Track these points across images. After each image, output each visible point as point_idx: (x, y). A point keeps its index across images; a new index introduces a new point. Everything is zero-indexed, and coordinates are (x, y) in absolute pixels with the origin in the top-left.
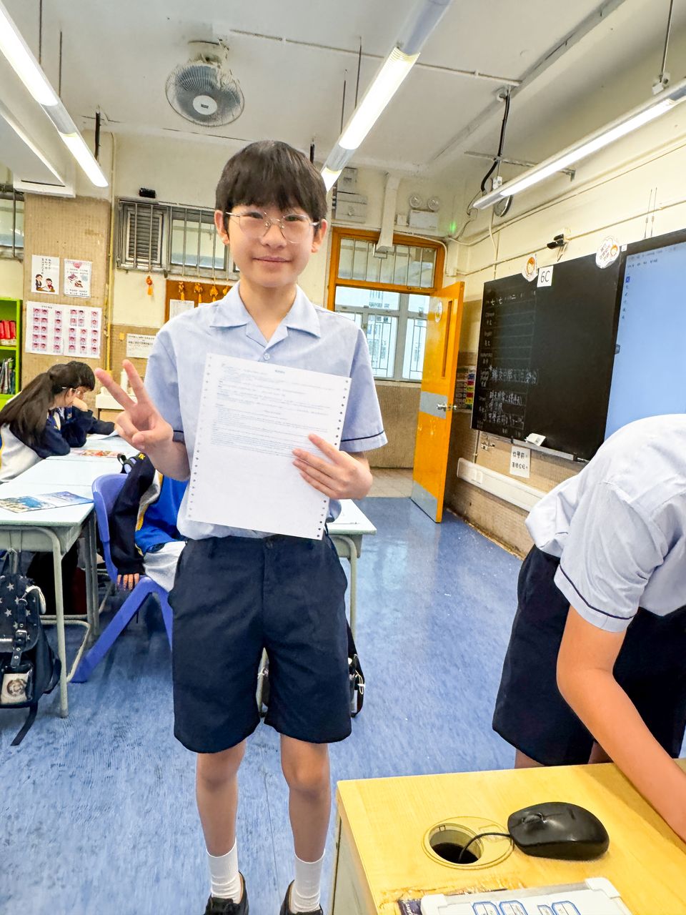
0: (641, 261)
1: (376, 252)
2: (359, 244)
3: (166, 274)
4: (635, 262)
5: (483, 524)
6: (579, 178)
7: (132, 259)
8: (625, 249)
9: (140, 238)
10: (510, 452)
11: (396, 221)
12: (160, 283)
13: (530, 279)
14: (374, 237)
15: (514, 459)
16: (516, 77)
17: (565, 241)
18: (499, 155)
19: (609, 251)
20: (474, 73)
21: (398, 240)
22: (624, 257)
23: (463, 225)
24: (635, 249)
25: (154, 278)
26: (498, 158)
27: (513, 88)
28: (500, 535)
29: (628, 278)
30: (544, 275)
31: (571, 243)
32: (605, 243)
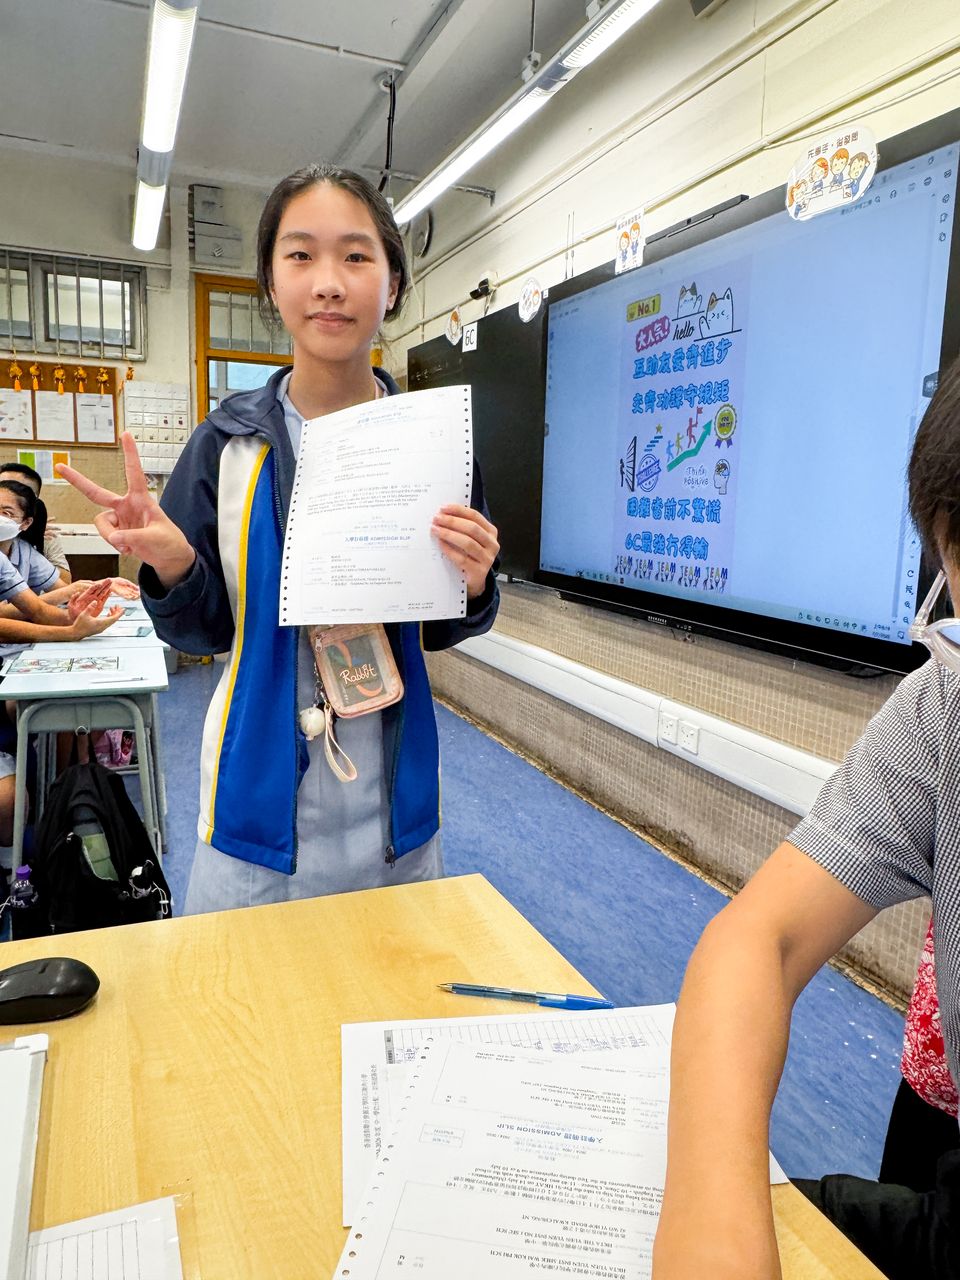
0: (565, 309)
2: (238, 299)
4: (558, 313)
6: (501, 200)
8: (546, 295)
13: (455, 342)
16: (398, 58)
17: (491, 287)
18: (387, 167)
19: (531, 300)
20: (337, 49)
22: (547, 304)
24: (560, 293)
26: (387, 172)
27: (399, 73)
28: (448, 693)
29: (552, 334)
30: (468, 335)
31: (500, 290)
32: (527, 287)
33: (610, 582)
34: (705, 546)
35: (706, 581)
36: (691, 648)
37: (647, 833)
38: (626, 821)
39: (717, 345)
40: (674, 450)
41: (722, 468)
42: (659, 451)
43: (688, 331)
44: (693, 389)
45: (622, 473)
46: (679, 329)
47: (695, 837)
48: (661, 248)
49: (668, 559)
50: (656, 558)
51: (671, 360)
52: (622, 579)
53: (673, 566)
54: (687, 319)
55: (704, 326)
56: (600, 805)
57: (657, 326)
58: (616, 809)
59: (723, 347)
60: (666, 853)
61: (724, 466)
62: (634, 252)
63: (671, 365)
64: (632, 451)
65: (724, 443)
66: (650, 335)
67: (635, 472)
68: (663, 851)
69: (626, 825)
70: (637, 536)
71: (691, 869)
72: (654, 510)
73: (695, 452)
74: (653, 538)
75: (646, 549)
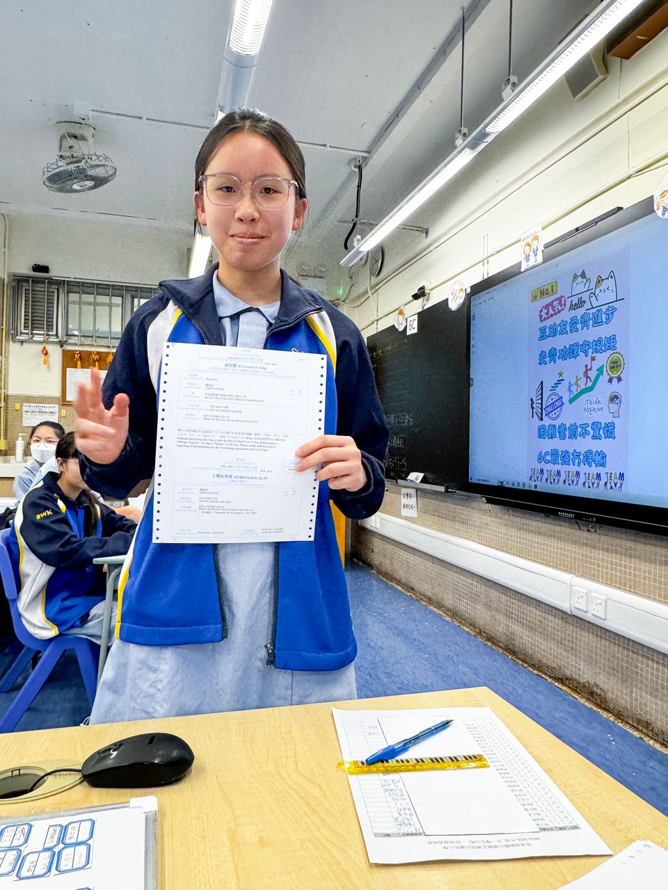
0: (482, 300)
3: (61, 344)
4: (478, 302)
5: (384, 570)
6: (432, 235)
7: (27, 331)
8: (469, 290)
9: (34, 311)
10: (401, 495)
12: (56, 353)
13: (401, 329)
15: (404, 501)
17: (427, 291)
18: (357, 216)
19: (457, 295)
20: (325, 145)
22: (468, 298)
23: (348, 288)
24: (478, 289)
25: (50, 348)
26: (356, 219)
27: (365, 159)
28: (398, 577)
29: (474, 316)
30: (411, 323)
31: (432, 293)
32: (454, 287)
33: (527, 488)
34: (604, 457)
35: (606, 484)
36: (595, 536)
37: (563, 684)
38: (546, 674)
39: (604, 311)
40: (574, 388)
41: (614, 398)
42: (562, 390)
44: (586, 343)
45: (533, 408)
46: (574, 303)
47: (605, 687)
48: (555, 250)
49: (573, 469)
50: (563, 469)
51: (568, 325)
52: (536, 486)
53: (578, 474)
54: (579, 296)
55: (593, 299)
56: (523, 661)
57: (555, 303)
58: (539, 666)
59: (609, 312)
60: (583, 701)
61: (616, 397)
62: (536, 255)
63: (568, 329)
64: (540, 392)
65: (615, 380)
66: (550, 310)
67: (543, 406)
68: (579, 699)
69: (546, 677)
70: (547, 453)
71: (605, 714)
72: (559, 432)
73: (590, 389)
74: (560, 453)
75: (554, 462)
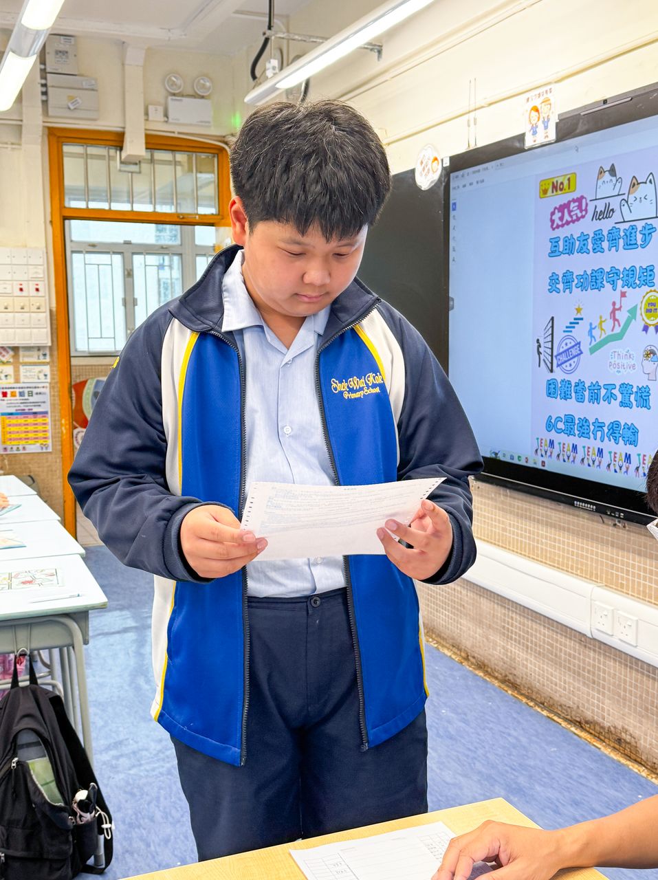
0: (466, 181)
1: (122, 162)
4: (460, 183)
6: (390, 56)
8: (447, 163)
11: (147, 114)
14: (117, 140)
18: (270, 28)
19: (429, 166)
21: (155, 143)
22: (447, 174)
24: (460, 163)
26: (268, 33)
29: (455, 204)
32: (424, 153)
33: (531, 464)
34: (635, 432)
35: (637, 469)
36: (622, 533)
37: (583, 729)
39: (640, 228)
40: (596, 333)
41: (650, 353)
42: (580, 332)
43: (607, 213)
44: (614, 272)
45: (539, 353)
46: (598, 210)
47: (637, 733)
48: (570, 128)
49: (594, 444)
50: (581, 442)
51: (590, 240)
52: (543, 462)
53: (600, 452)
55: (625, 209)
56: (528, 697)
57: (572, 205)
58: (547, 704)
59: (647, 232)
60: (607, 751)
61: (653, 353)
63: (590, 246)
64: (550, 332)
65: (651, 329)
66: (566, 213)
67: (554, 353)
68: (603, 749)
69: (560, 720)
70: (559, 419)
71: (635, 768)
72: (576, 393)
73: (619, 337)
74: (577, 422)
75: (569, 432)
